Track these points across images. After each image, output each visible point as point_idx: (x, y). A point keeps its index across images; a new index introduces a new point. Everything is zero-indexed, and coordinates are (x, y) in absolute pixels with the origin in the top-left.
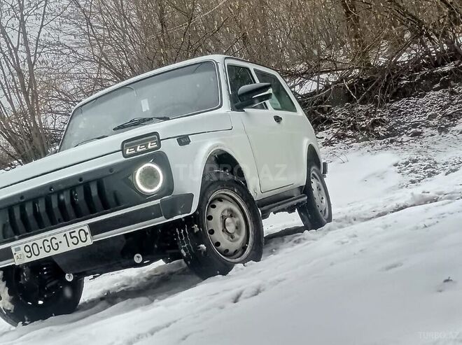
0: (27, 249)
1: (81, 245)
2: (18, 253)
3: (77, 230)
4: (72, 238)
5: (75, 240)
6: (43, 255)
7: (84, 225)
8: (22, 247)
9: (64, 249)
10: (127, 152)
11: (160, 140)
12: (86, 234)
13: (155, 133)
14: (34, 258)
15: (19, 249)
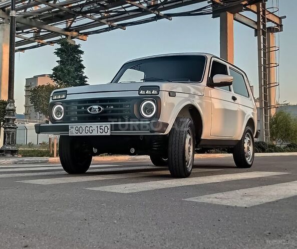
0: (77, 129)
1: (104, 134)
2: (72, 130)
3: (104, 126)
4: (100, 129)
5: (101, 131)
6: (84, 134)
7: (108, 124)
8: (74, 127)
9: (95, 133)
10: (141, 93)
11: (159, 91)
12: (108, 129)
13: (158, 87)
14: (79, 134)
15: (73, 128)
